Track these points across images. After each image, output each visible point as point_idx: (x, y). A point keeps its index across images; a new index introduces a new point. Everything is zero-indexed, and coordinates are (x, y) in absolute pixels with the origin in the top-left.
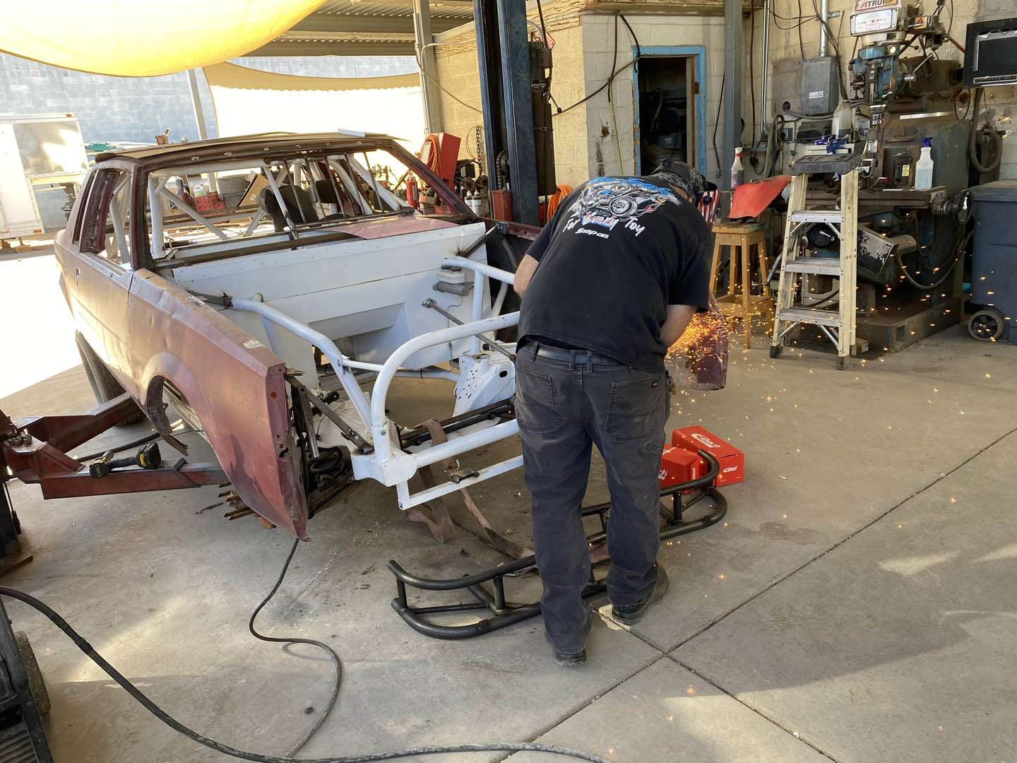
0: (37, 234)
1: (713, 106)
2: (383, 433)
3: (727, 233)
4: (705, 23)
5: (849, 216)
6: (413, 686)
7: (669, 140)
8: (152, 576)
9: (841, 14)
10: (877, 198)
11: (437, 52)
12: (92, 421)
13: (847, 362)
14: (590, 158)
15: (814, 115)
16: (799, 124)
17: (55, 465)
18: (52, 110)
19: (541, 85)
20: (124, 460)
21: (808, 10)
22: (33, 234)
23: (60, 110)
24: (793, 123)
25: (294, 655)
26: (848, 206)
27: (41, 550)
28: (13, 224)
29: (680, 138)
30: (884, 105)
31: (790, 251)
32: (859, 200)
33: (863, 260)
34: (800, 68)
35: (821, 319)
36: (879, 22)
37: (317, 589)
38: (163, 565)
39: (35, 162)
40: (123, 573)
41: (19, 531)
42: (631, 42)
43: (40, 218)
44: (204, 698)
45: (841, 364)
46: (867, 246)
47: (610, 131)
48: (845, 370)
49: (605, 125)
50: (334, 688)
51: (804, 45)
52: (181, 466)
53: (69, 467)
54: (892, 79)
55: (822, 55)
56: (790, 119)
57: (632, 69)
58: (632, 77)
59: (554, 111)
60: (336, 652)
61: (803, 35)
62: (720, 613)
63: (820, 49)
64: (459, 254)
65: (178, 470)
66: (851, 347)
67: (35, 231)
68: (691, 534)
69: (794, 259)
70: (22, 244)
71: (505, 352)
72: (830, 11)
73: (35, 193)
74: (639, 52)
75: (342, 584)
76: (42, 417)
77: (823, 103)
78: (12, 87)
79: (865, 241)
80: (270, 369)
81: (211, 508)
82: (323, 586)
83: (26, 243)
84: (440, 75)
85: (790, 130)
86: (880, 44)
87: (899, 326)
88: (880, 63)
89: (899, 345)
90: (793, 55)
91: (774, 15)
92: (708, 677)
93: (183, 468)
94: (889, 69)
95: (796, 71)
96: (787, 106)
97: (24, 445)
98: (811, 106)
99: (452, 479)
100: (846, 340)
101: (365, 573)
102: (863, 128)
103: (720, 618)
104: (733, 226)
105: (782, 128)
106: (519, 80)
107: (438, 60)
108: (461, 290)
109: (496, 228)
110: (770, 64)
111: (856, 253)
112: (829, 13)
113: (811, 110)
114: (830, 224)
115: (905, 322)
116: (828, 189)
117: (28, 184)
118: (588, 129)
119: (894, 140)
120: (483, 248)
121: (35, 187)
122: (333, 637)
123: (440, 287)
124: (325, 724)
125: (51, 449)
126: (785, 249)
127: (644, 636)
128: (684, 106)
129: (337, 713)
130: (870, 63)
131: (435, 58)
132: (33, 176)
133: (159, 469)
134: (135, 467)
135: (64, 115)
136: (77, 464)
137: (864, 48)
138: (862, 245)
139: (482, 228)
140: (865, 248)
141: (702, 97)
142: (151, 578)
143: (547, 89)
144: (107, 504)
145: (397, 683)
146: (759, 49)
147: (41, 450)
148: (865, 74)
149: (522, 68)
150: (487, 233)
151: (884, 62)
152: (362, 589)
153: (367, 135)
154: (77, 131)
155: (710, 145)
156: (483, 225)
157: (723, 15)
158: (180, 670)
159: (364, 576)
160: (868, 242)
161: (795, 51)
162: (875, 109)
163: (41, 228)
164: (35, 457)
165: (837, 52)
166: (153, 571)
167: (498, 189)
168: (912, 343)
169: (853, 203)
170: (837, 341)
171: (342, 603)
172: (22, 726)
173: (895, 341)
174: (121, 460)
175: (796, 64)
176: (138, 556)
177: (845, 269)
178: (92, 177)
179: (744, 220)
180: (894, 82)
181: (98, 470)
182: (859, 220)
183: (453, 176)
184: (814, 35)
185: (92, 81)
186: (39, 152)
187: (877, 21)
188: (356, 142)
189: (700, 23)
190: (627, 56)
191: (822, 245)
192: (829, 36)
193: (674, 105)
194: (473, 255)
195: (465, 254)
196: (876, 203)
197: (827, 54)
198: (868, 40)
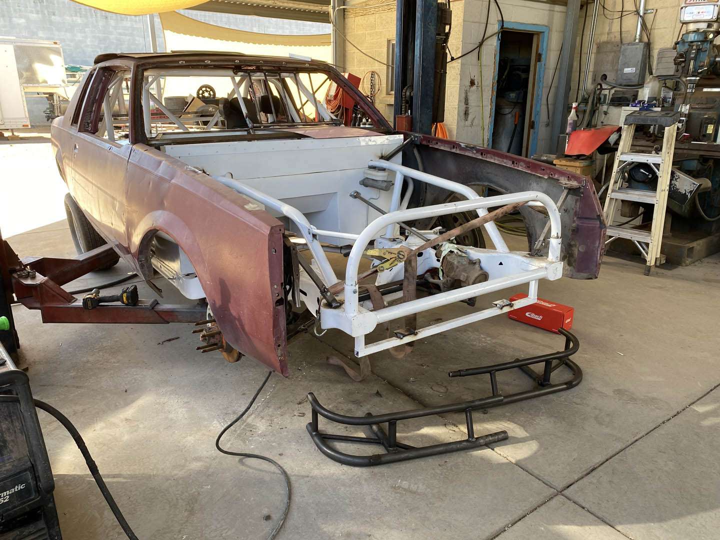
0: (25, 128)
1: (550, 72)
2: (355, 292)
3: (565, 165)
4: (552, 9)
5: (667, 158)
6: (353, 503)
7: (513, 95)
8: (126, 391)
9: (655, 11)
10: (687, 147)
11: (346, 14)
12: (79, 264)
13: (653, 269)
14: (460, 101)
15: (625, 86)
16: (613, 91)
17: (54, 296)
18: (42, 38)
19: (442, 37)
20: (110, 297)
21: (629, 6)
22: (22, 127)
23: (48, 39)
24: (608, 91)
25: (249, 467)
26: (667, 151)
27: (35, 362)
28: (8, 119)
29: (522, 95)
30: (698, 78)
31: (616, 182)
32: (675, 148)
33: (673, 194)
34: (619, 49)
35: (636, 237)
36: (704, 13)
37: (262, 414)
38: (134, 383)
39: (28, 76)
40: (102, 387)
41: (18, 346)
42: (498, 18)
43: (28, 116)
44: (177, 499)
45: (648, 271)
46: (677, 183)
47: (476, 83)
48: (651, 276)
49: (472, 78)
50: (286, 500)
51: (623, 33)
52: (155, 306)
53: (65, 299)
54: (707, 58)
55: (637, 41)
56: (606, 87)
57: (496, 38)
58: (495, 44)
59: (449, 59)
60: (284, 468)
61: (623, 26)
62: (598, 461)
63: (636, 36)
64: (382, 157)
65: (153, 308)
66: (656, 258)
67: (24, 126)
68: (558, 394)
69: (617, 189)
70: (13, 134)
71: (422, 237)
72: (647, 8)
73: (25, 97)
74: (503, 25)
75: (282, 410)
76: (42, 257)
77: (634, 77)
78: (14, 19)
79: (676, 179)
80: (272, 228)
81: (170, 340)
82: (266, 411)
83: (16, 134)
84: (346, 31)
85: (605, 95)
86: (702, 31)
87: (691, 247)
88: (699, 45)
89: (688, 261)
90: (613, 40)
91: (604, 8)
92: (601, 516)
93: (156, 307)
94: (706, 51)
95: (615, 52)
96: (605, 77)
97: (29, 278)
98: (625, 78)
99: (397, 335)
100: (653, 254)
101: (300, 403)
102: (667, 97)
103: (598, 465)
104: (570, 161)
105: (600, 93)
106: (428, 32)
107: (346, 20)
108: (384, 186)
109: (412, 139)
110: (594, 44)
111: (668, 188)
112: (645, 10)
113: (625, 81)
114: (651, 164)
115: (694, 244)
116: (647, 138)
117: (21, 91)
118: (461, 79)
119: (697, 107)
120: (400, 154)
121: (26, 93)
122: (280, 455)
123: (365, 183)
124: (282, 530)
125: (51, 283)
126: (612, 181)
127: (538, 475)
128: (527, 70)
129: (290, 523)
130: (692, 44)
131: (344, 18)
132: (25, 85)
133: (138, 307)
134: (119, 303)
135: (52, 42)
136: (70, 297)
137: (688, 33)
138: (673, 182)
139: (401, 139)
140: (675, 185)
141: (543, 65)
142: (125, 393)
143: (446, 41)
144: (86, 331)
145: (338, 499)
146: (587, 33)
147: (44, 283)
148: (687, 52)
149: (431, 22)
150: (405, 143)
151: (702, 45)
152: (299, 416)
153: (313, 61)
154: (60, 56)
155: (544, 101)
156: (402, 136)
157: (566, 6)
158: (155, 472)
159: (300, 405)
160: (678, 180)
161: (615, 37)
162: (690, 80)
163: (28, 123)
164: (38, 288)
165: (649, 40)
166: (126, 387)
167: (401, 114)
168: (697, 261)
169: (671, 149)
170: (647, 254)
171: (284, 427)
172: (41, 524)
173: (686, 258)
174: (107, 297)
175: (615, 46)
176: (113, 374)
177: (660, 200)
178: (91, 75)
179: (578, 157)
180: (708, 60)
181: (89, 303)
182: (674, 164)
183: (353, 106)
184: (633, 26)
185: (73, 21)
186: (30, 69)
187: (702, 12)
188: (305, 64)
189: (548, 9)
190: (494, 28)
191: (640, 180)
192: (644, 27)
193: (519, 69)
194: (394, 159)
195: (388, 158)
196: (685, 151)
197: (641, 40)
198: (692, 27)
